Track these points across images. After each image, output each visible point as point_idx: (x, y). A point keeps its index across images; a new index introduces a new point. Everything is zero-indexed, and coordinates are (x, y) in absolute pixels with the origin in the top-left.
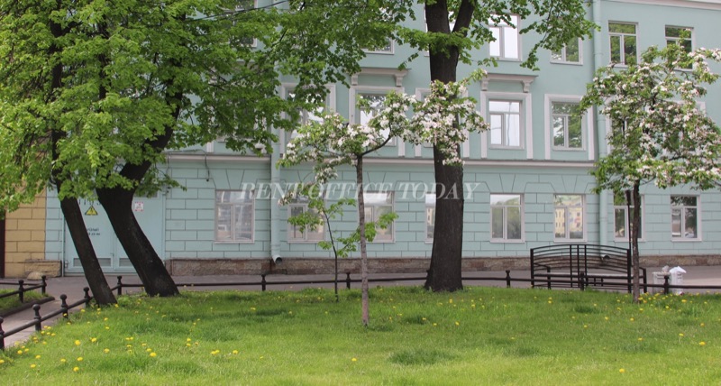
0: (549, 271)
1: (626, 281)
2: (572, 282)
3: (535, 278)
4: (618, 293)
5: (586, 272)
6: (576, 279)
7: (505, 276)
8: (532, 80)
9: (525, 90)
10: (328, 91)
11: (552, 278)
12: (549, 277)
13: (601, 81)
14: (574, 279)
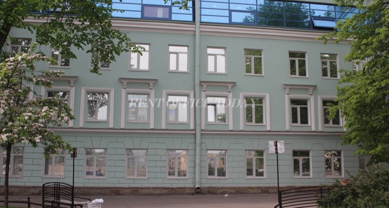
8: (154, 82)
9: (150, 88)
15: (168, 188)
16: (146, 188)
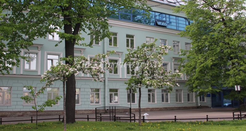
0: (101, 115)
1: (129, 118)
2: (110, 119)
3: (97, 118)
4: (127, 122)
5: (115, 115)
6: (112, 118)
7: (87, 117)
8: (84, 50)
9: (82, 53)
10: (21, 51)
11: (102, 118)
12: (101, 117)
13: (130, 53)
14: (111, 118)
15: (92, 110)
16: (81, 110)
